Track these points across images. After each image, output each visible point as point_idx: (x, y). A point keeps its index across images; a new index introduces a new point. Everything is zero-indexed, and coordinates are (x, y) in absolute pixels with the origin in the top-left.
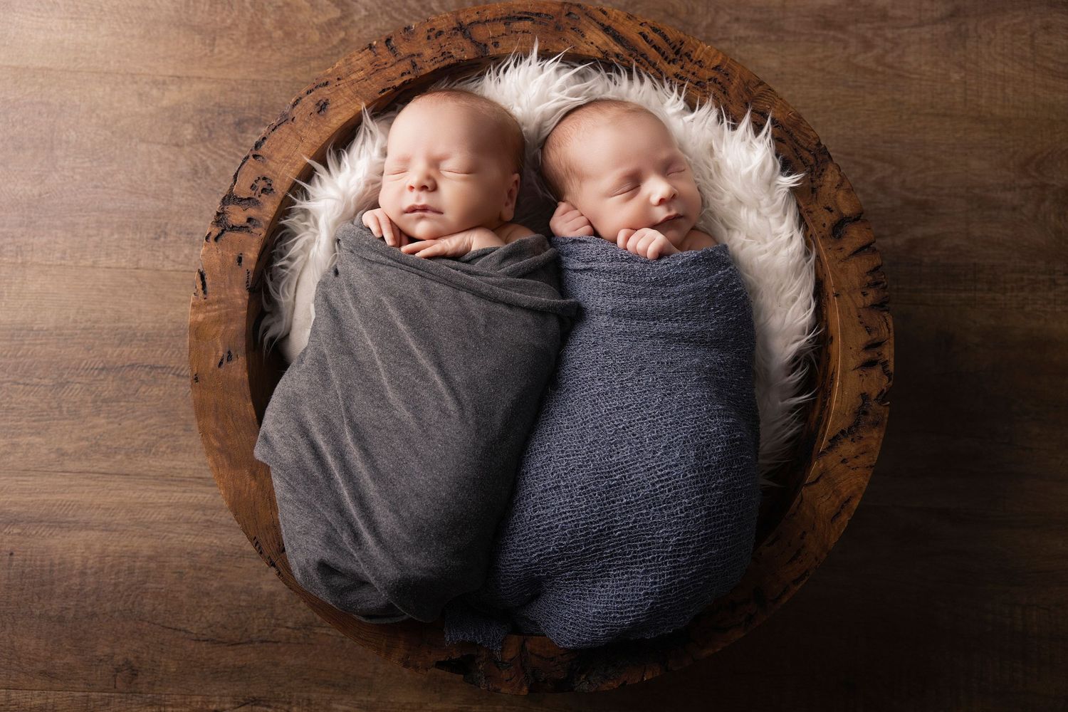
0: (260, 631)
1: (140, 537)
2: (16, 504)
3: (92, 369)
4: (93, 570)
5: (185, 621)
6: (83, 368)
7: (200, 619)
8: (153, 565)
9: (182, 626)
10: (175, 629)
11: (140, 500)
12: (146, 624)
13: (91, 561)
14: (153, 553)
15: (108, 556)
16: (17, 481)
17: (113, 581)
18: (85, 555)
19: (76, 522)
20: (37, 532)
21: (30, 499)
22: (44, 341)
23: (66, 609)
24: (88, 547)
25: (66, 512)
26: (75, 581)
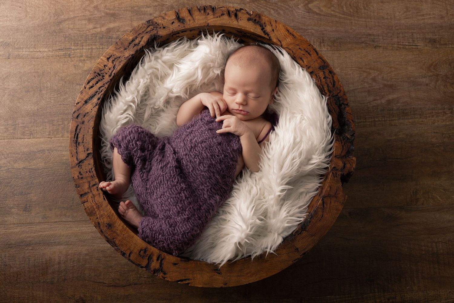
0: (133, 280)
1: (81, 246)
2: (29, 237)
4: (63, 261)
5: (103, 279)
7: (109, 277)
8: (87, 257)
9: (101, 281)
10: (99, 282)
11: (80, 231)
12: (87, 281)
13: (62, 258)
14: (87, 252)
15: (69, 255)
16: (29, 228)
17: (72, 265)
18: (60, 255)
19: (55, 242)
20: (39, 248)
21: (35, 234)
23: (54, 278)
24: (60, 252)
25: (50, 238)
26: (56, 266)
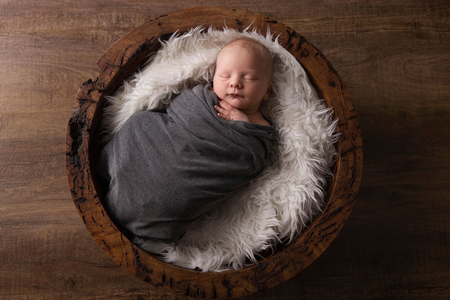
1: (71, 225)
2: (17, 216)
3: (46, 156)
4: (52, 241)
5: (94, 259)
6: (43, 156)
7: (100, 258)
8: (78, 237)
9: (92, 261)
10: (90, 263)
11: (70, 210)
12: (77, 262)
13: (51, 237)
14: (77, 232)
15: (58, 235)
16: (16, 206)
17: (61, 245)
18: (48, 235)
19: (44, 221)
20: (27, 227)
21: (22, 213)
22: (25, 146)
23: (42, 258)
24: (49, 232)
25: (38, 217)
26: (45, 246)
